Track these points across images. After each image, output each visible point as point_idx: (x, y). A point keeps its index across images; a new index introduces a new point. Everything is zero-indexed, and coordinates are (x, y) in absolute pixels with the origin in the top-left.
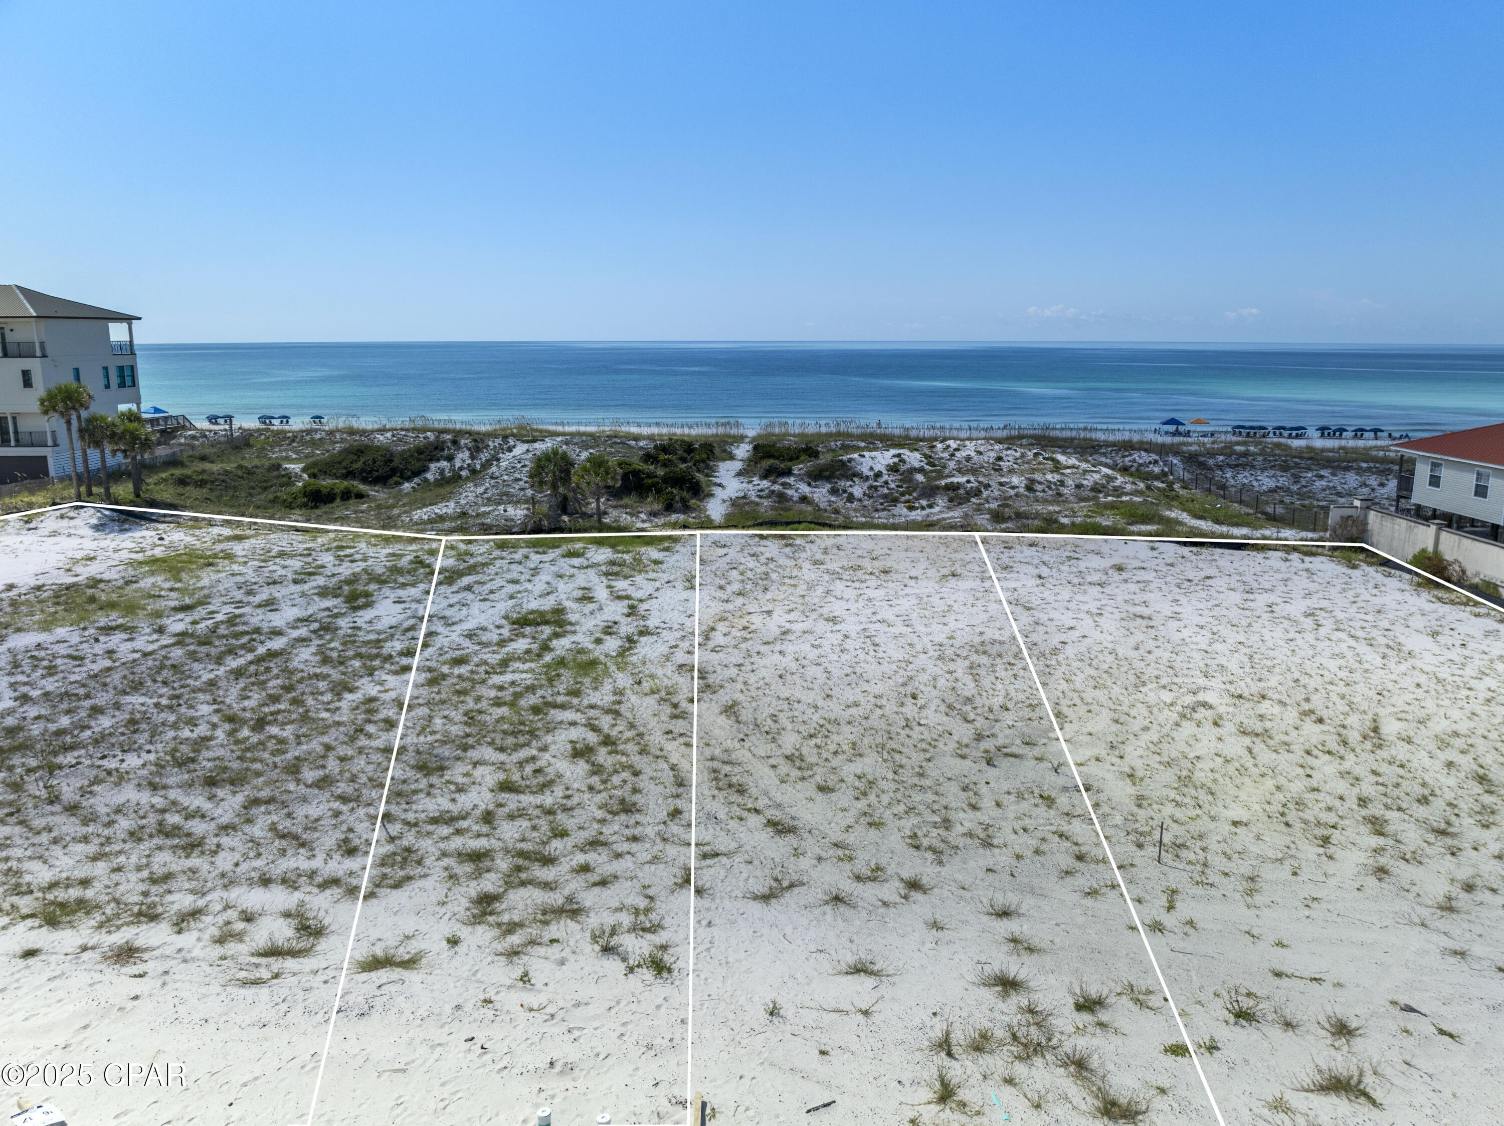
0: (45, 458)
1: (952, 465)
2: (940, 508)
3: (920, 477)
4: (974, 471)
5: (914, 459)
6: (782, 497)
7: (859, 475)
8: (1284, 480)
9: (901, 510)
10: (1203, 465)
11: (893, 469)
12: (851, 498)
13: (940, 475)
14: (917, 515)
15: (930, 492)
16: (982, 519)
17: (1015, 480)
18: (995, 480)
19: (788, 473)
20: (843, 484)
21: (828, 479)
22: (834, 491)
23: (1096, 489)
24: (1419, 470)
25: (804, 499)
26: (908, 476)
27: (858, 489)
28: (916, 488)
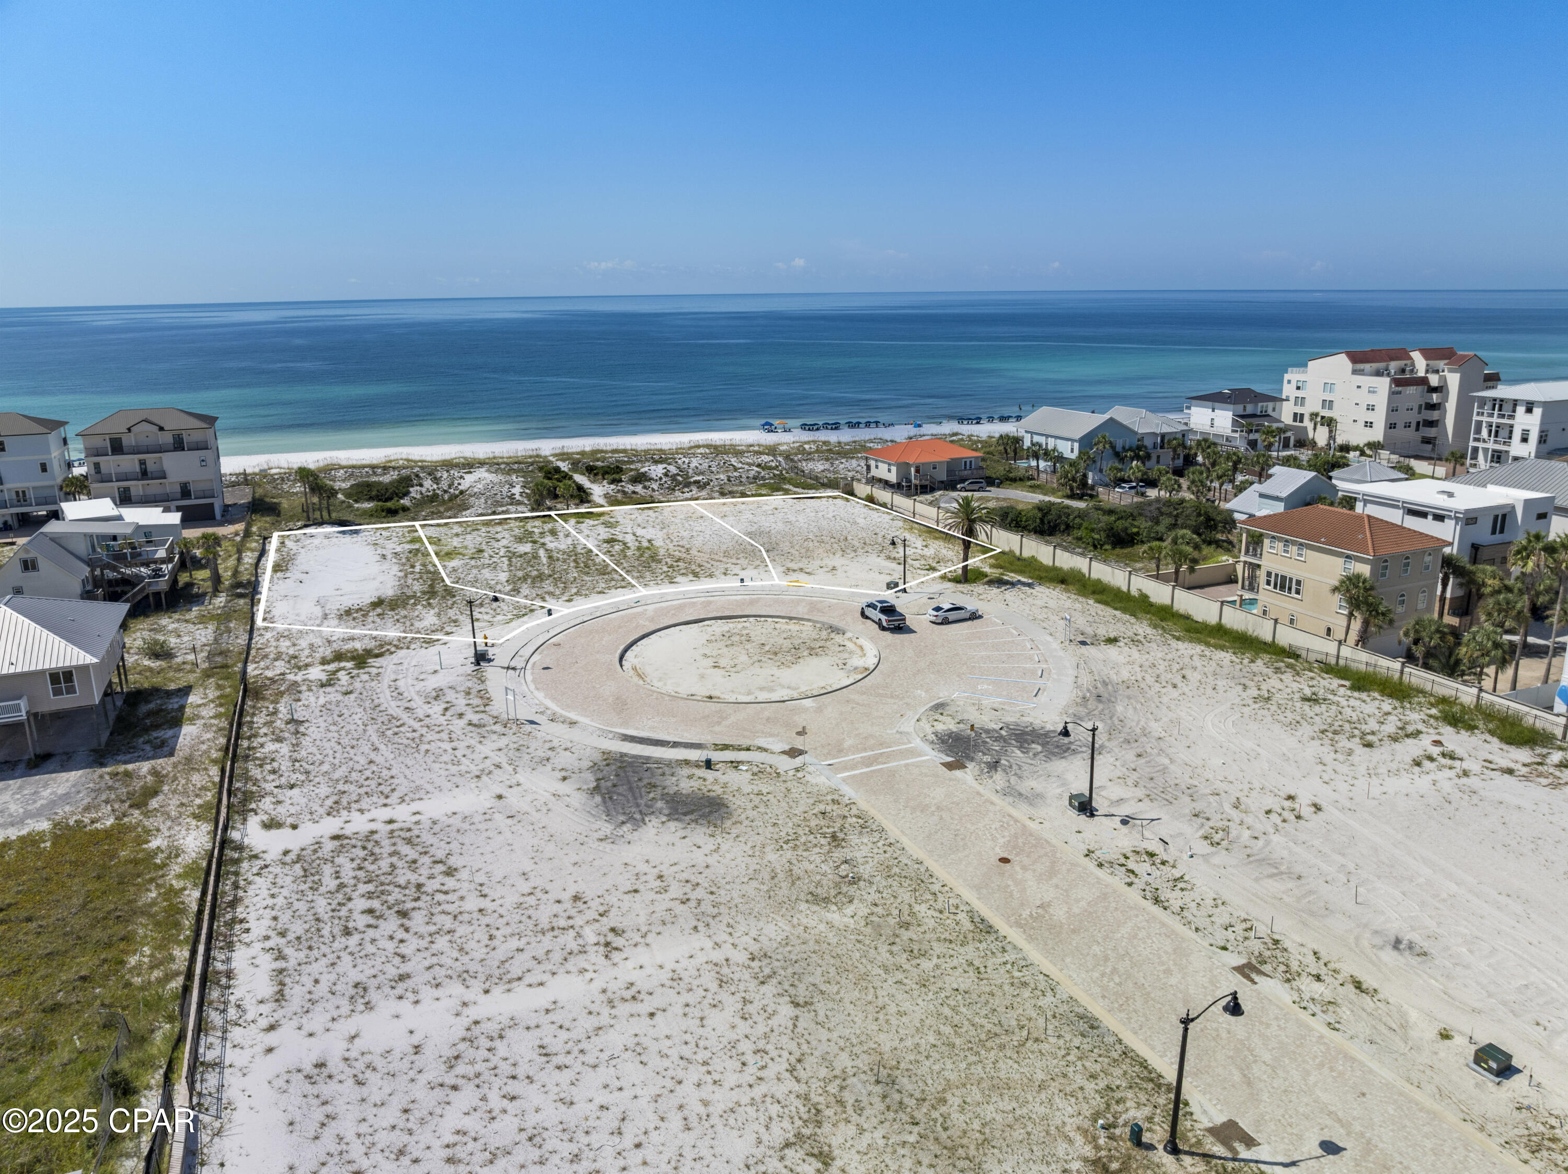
1: (690, 471)
2: (695, 491)
3: (679, 478)
4: (702, 473)
5: (673, 469)
6: (624, 493)
7: (651, 479)
8: (827, 465)
9: (677, 493)
10: (792, 460)
11: (666, 475)
12: (653, 490)
13: (688, 477)
15: (688, 485)
17: (722, 476)
18: (713, 477)
19: (621, 481)
20: (647, 484)
21: (640, 482)
22: (645, 487)
23: (755, 478)
24: (873, 463)
25: (634, 492)
26: (674, 478)
27: (655, 486)
28: (680, 483)
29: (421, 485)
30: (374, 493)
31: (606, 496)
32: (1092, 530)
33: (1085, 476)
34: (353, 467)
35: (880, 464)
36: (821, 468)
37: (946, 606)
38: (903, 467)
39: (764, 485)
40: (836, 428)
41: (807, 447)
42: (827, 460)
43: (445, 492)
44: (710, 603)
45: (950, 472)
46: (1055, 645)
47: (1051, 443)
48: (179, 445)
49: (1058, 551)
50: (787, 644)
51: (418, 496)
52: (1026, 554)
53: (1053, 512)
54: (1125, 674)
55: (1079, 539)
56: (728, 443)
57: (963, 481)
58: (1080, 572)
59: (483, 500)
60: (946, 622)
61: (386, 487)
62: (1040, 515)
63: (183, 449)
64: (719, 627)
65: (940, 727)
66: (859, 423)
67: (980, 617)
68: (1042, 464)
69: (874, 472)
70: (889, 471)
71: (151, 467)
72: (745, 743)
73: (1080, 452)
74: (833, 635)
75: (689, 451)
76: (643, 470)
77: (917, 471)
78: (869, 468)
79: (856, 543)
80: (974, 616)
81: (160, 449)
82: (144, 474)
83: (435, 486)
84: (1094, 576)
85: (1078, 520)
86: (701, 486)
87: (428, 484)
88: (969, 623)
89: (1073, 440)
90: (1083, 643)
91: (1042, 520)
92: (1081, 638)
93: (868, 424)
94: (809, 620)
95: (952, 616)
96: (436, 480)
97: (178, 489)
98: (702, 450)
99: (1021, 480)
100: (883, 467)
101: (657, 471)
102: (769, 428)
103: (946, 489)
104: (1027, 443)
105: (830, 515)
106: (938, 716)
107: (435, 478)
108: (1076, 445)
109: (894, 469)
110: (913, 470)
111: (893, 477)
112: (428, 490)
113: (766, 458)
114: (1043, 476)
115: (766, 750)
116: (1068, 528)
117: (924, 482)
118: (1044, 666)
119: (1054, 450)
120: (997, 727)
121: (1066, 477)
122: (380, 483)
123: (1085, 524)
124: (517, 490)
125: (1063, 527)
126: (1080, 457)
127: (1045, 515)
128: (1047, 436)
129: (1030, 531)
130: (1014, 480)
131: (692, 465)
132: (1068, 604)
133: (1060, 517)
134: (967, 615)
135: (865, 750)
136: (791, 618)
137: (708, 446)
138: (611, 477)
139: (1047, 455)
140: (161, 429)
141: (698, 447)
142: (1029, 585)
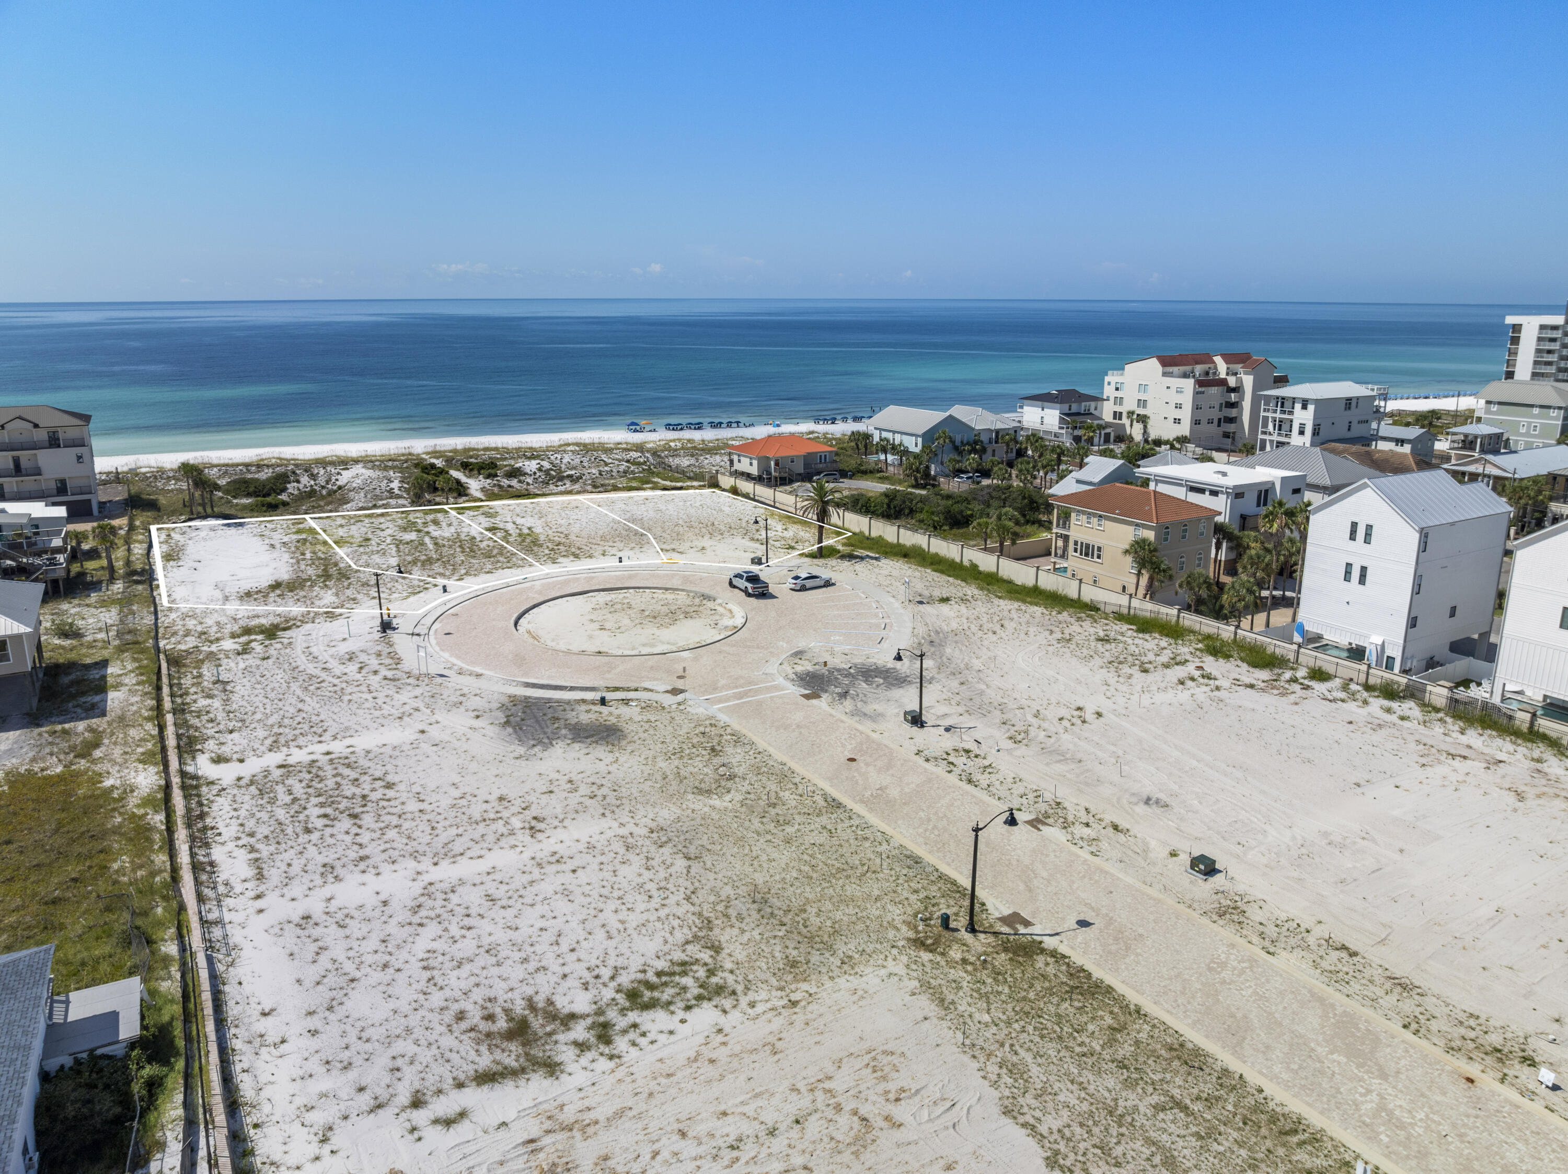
0: (89, 501)
1: (563, 466)
2: (568, 485)
3: (553, 473)
4: (574, 468)
5: (546, 465)
6: (500, 487)
7: (526, 474)
8: (693, 461)
9: (551, 487)
10: (659, 456)
11: (540, 470)
12: (528, 484)
13: (561, 472)
14: (562, 488)
15: (561, 479)
16: (589, 488)
17: (594, 471)
18: (585, 472)
19: (496, 476)
20: (522, 478)
21: (515, 477)
22: (520, 482)
23: (625, 472)
24: (735, 458)
25: (510, 486)
26: (547, 472)
27: (530, 480)
28: (553, 477)
29: (298, 482)
30: (251, 489)
31: (483, 489)
32: (933, 513)
33: (928, 468)
34: (227, 465)
35: (742, 459)
36: (687, 463)
37: (804, 575)
38: (764, 462)
39: (634, 479)
40: (699, 428)
41: (672, 444)
42: (692, 456)
43: (323, 487)
44: (593, 578)
45: (806, 465)
46: (897, 605)
47: (898, 438)
48: (54, 442)
49: (902, 530)
50: (665, 610)
51: (296, 492)
52: (874, 534)
53: (898, 498)
54: (954, 625)
55: (921, 521)
56: (596, 441)
57: (819, 473)
58: (920, 548)
59: (362, 494)
60: (803, 589)
61: (263, 484)
62: (886, 501)
63: (59, 446)
64: (602, 597)
65: (799, 669)
66: (721, 423)
67: (833, 584)
68: (890, 458)
69: (737, 466)
70: (751, 464)
71: (24, 463)
72: (633, 685)
73: (923, 446)
74: (705, 602)
75: (561, 448)
76: (517, 465)
77: (777, 464)
78: (731, 462)
79: (722, 527)
80: (828, 584)
81: (35, 446)
82: (18, 470)
83: (312, 483)
84: (933, 550)
85: (920, 505)
86: (574, 479)
87: (305, 480)
88: (824, 589)
89: (916, 436)
90: (921, 603)
91: (889, 506)
92: (919, 599)
93: (729, 425)
94: (683, 590)
95: (809, 583)
96: (313, 477)
97: (53, 485)
98: (571, 448)
99: (871, 472)
100: (745, 461)
101: (531, 466)
102: (634, 427)
103: (803, 481)
104: (876, 439)
105: (698, 504)
106: (797, 661)
107: (312, 475)
108: (920, 440)
109: (755, 462)
110: (772, 463)
111: (754, 470)
112: (305, 486)
113: (634, 455)
114: (891, 469)
115: (651, 691)
116: (912, 512)
117: (783, 475)
118: (887, 621)
119: (900, 445)
120: (847, 667)
121: (911, 468)
122: (257, 480)
123: (926, 508)
124: (395, 485)
125: (907, 511)
126: (923, 451)
127: (891, 500)
128: (894, 432)
129: (878, 516)
130: (865, 473)
131: (565, 461)
132: (909, 572)
133: (904, 502)
134: (822, 583)
135: (736, 687)
136: (667, 589)
137: (577, 444)
138: (487, 472)
139: (894, 449)
140: (36, 426)
141: (569, 445)
142: (876, 559)
